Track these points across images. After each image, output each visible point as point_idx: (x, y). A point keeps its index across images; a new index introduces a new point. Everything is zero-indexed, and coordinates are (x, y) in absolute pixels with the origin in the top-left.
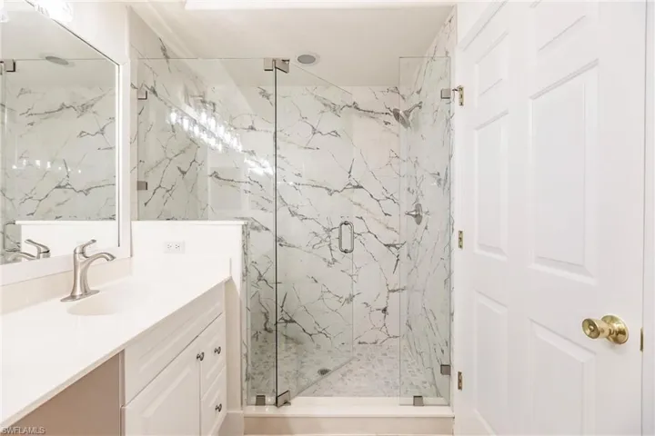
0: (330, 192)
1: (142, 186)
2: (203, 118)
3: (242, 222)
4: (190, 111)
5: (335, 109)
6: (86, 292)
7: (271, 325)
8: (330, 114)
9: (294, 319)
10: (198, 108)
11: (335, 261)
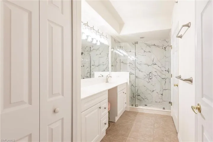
0: (148, 66)
1: (112, 66)
2: (121, 51)
3: (129, 72)
4: (118, 50)
5: (149, 46)
6: (108, 82)
7: (134, 96)
8: (148, 47)
9: (140, 95)
10: (120, 49)
11: (149, 82)
